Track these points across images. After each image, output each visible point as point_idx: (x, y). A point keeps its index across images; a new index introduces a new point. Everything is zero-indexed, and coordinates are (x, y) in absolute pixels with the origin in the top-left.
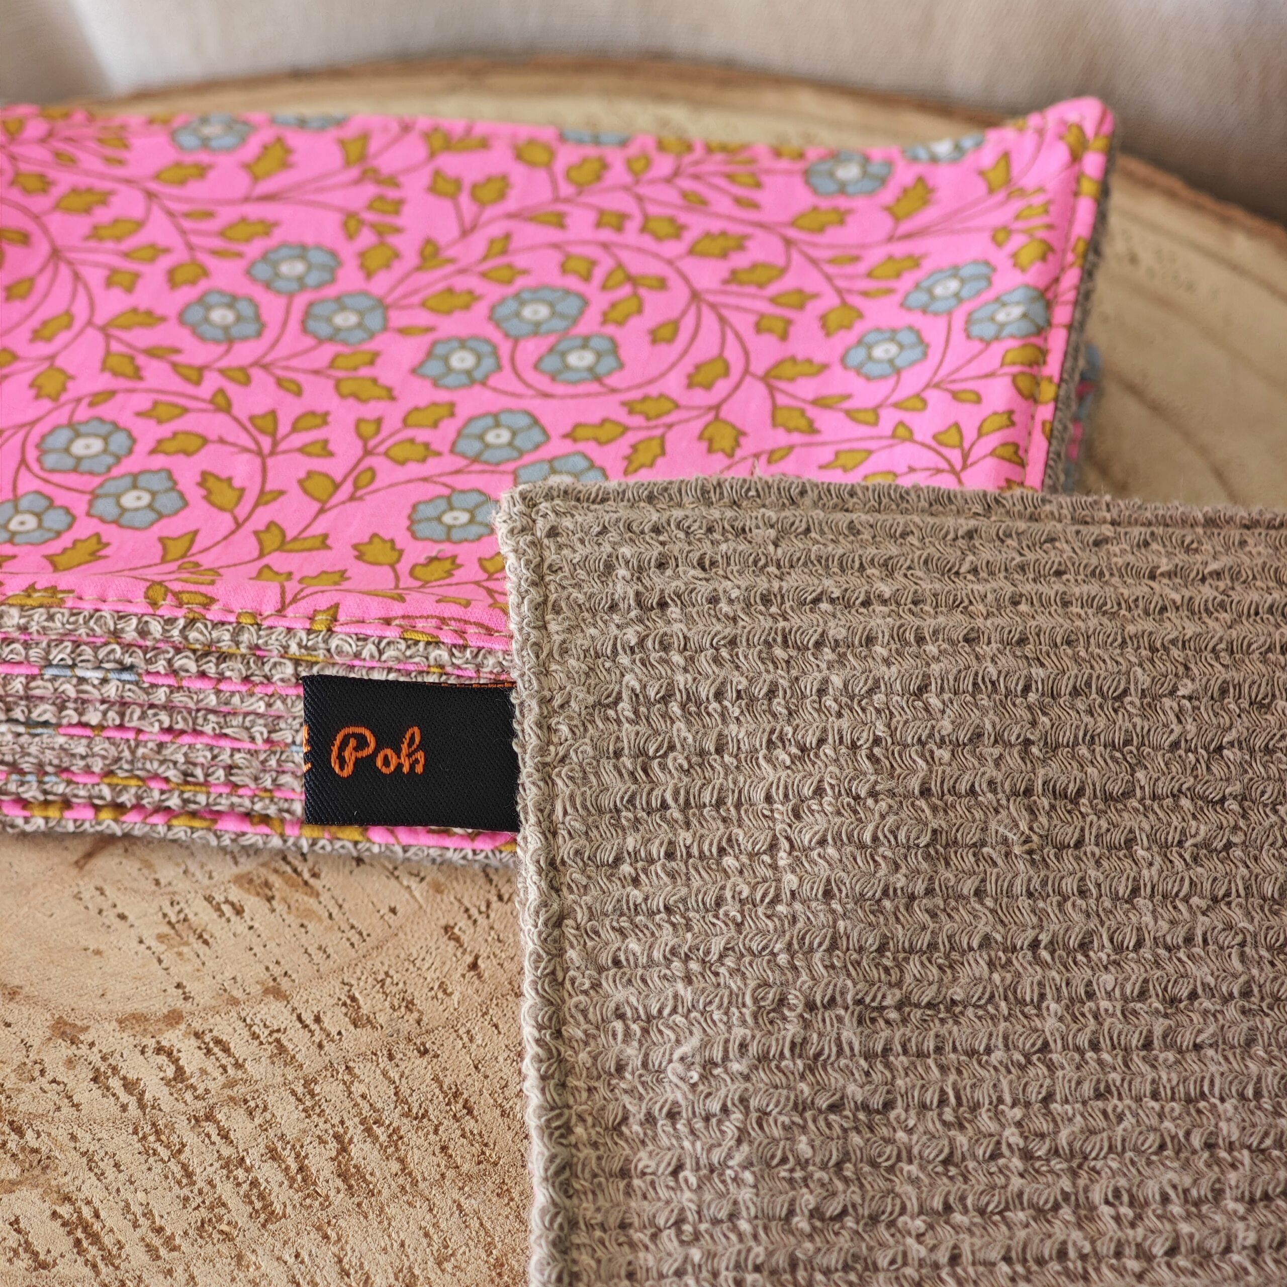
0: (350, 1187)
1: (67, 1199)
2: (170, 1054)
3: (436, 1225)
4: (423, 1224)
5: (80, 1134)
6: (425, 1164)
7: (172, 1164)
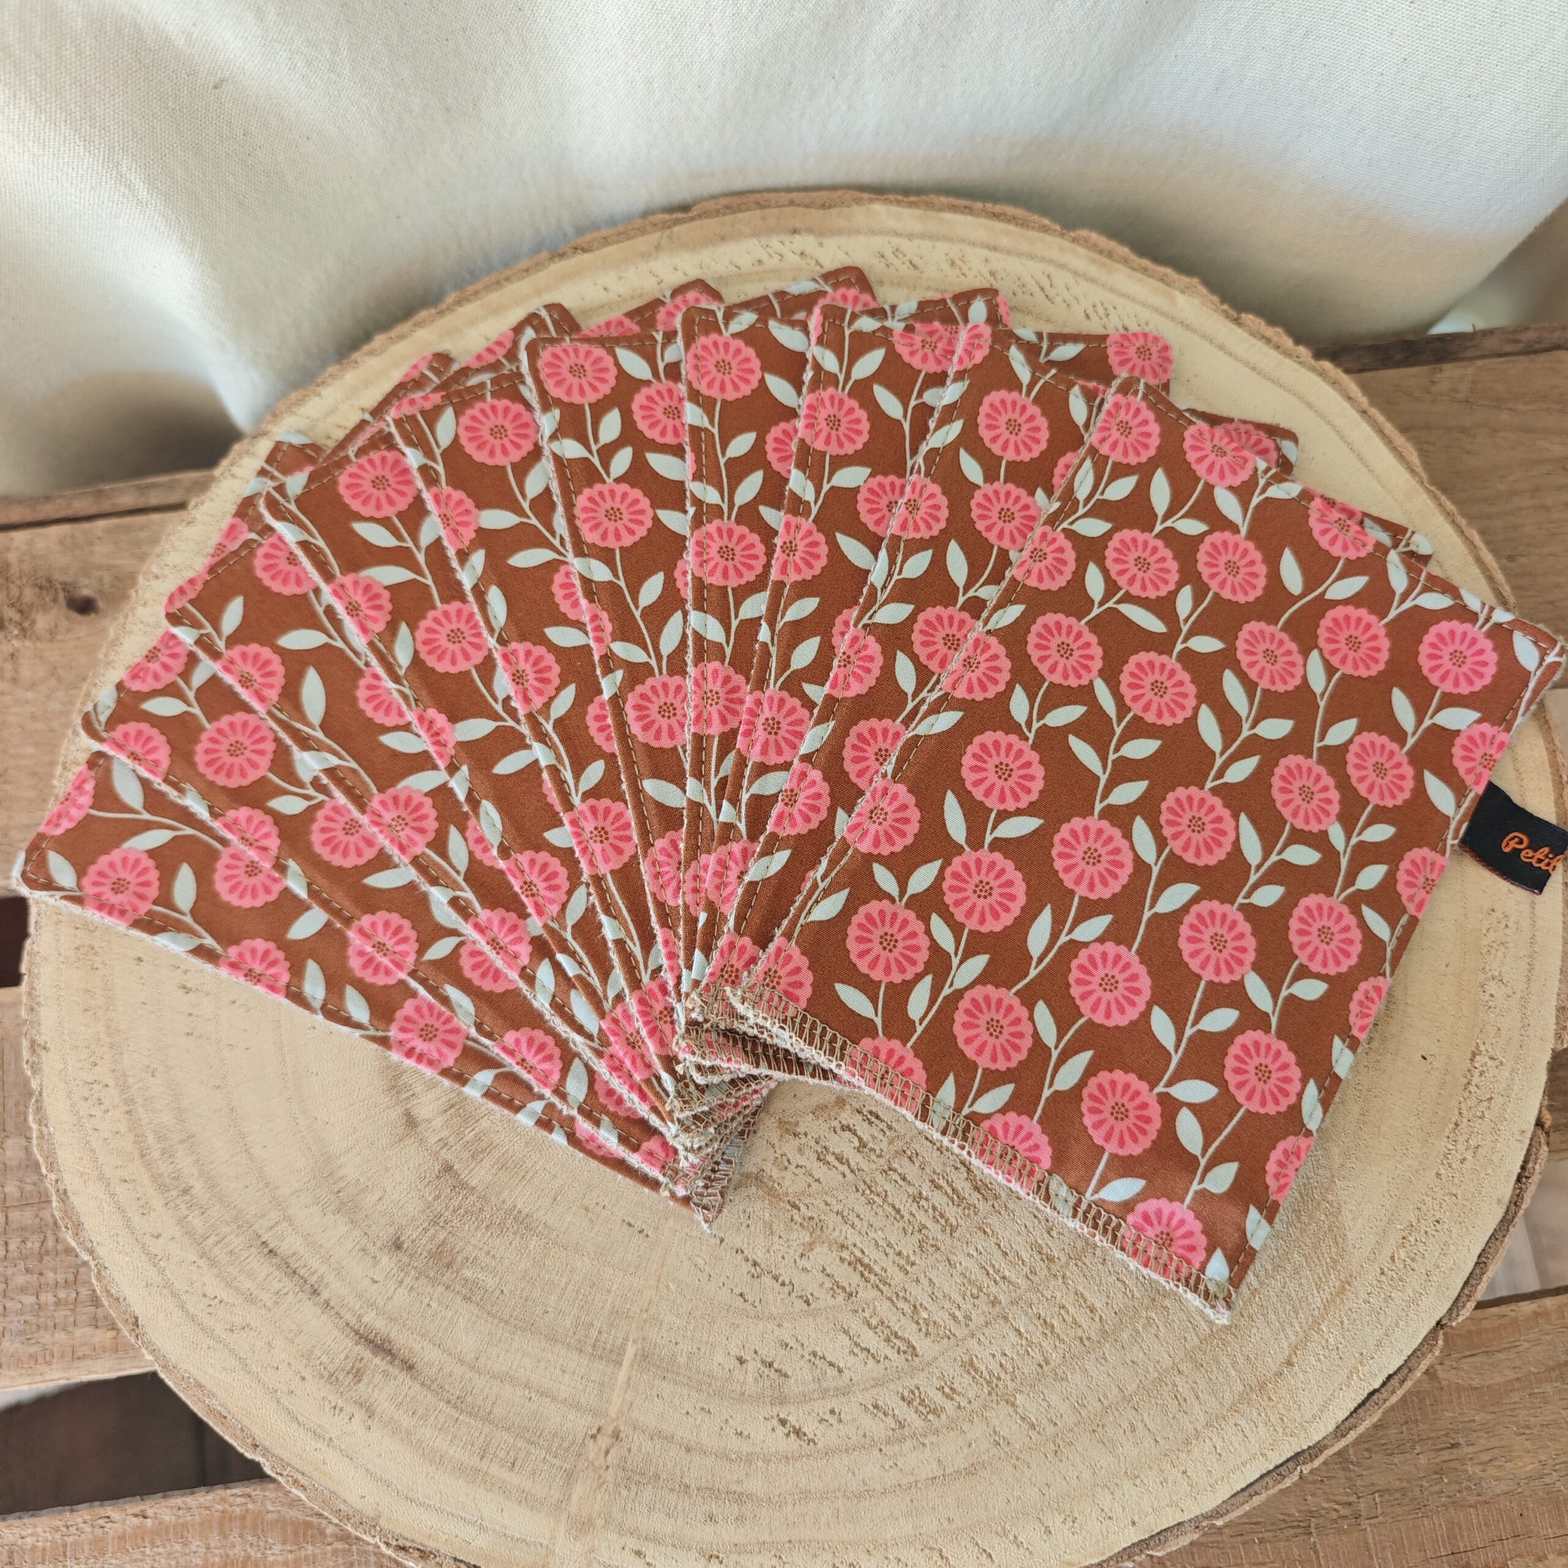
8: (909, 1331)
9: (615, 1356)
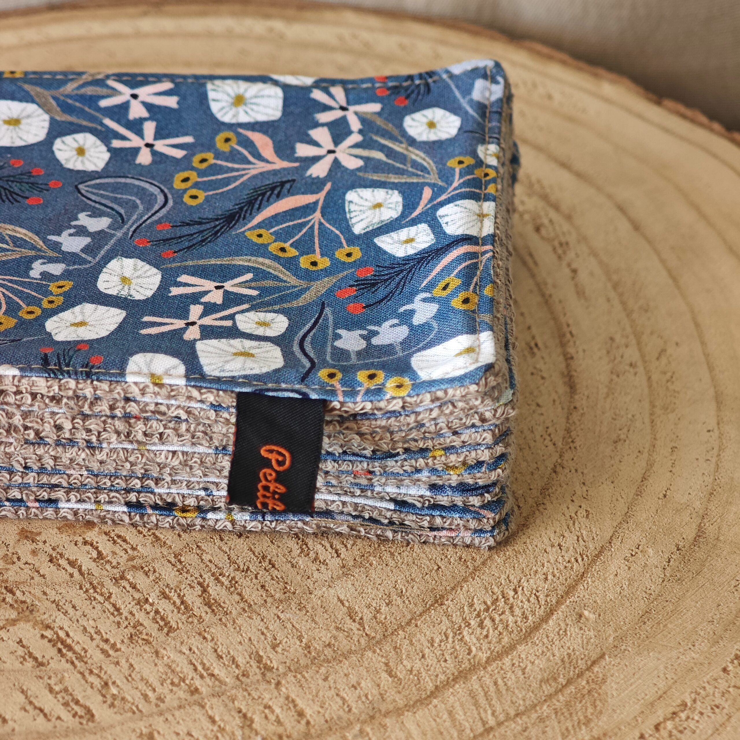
0: (213, 611)
1: (48, 627)
2: (92, 545)
3: (267, 628)
4: (260, 628)
5: (48, 591)
6: (254, 596)
7: (107, 604)
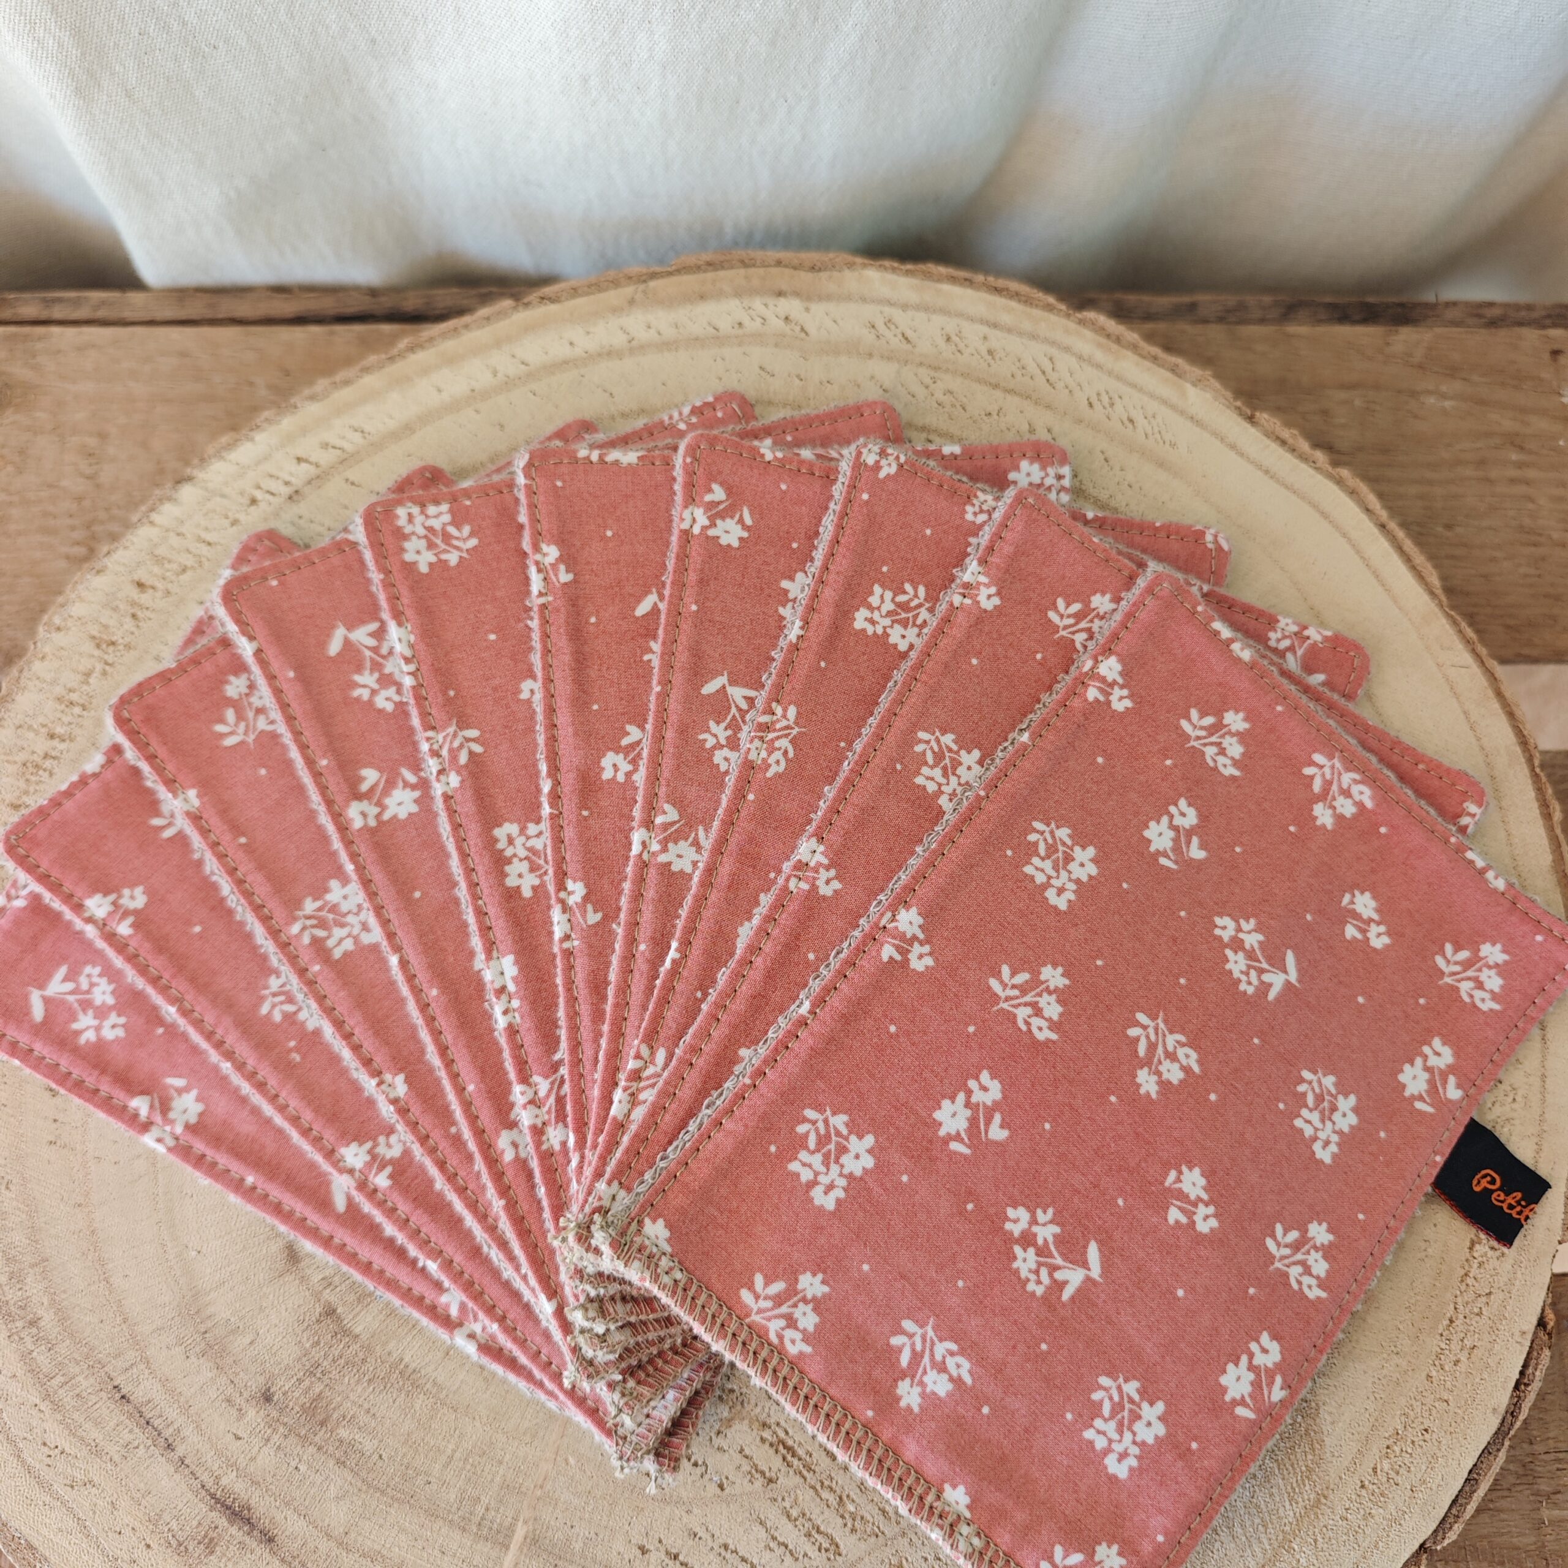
8: (833, 1525)
9: (501, 1538)
